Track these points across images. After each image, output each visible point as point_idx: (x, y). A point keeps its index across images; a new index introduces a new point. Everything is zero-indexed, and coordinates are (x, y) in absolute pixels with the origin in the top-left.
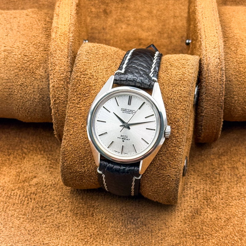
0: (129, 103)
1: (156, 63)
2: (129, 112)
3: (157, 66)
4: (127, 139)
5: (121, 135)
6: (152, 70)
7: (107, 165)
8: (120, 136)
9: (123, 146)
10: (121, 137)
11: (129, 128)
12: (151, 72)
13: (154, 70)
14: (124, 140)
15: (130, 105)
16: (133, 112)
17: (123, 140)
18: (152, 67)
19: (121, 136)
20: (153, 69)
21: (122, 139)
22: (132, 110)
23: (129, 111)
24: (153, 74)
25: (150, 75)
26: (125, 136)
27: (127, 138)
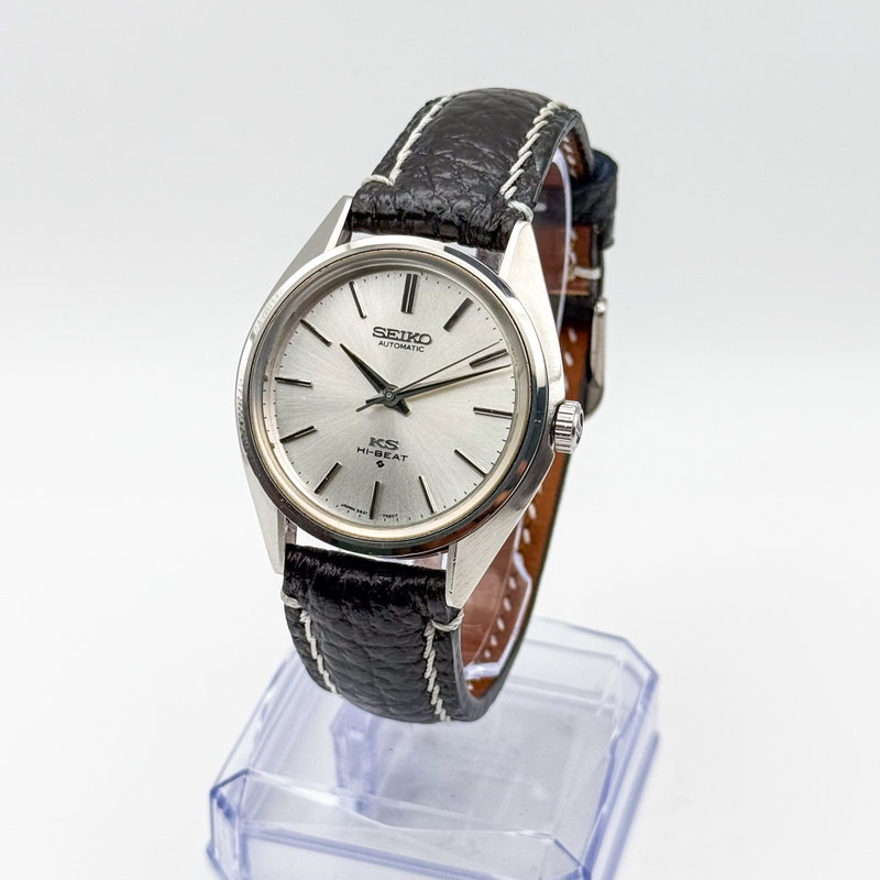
0: (408, 306)
1: (535, 143)
2: (407, 344)
3: (540, 155)
4: (396, 457)
5: (372, 439)
6: (515, 171)
7: (315, 567)
8: (365, 444)
9: (377, 483)
10: (371, 449)
11: (404, 410)
12: (507, 177)
13: (521, 171)
14: (385, 461)
15: (410, 311)
16: (420, 342)
17: (380, 459)
18: (517, 159)
19: (371, 444)
20: (522, 167)
21: (378, 454)
22: (417, 334)
23: (406, 337)
24: (514, 189)
25: (503, 189)
26: (388, 442)
27: (396, 452)
